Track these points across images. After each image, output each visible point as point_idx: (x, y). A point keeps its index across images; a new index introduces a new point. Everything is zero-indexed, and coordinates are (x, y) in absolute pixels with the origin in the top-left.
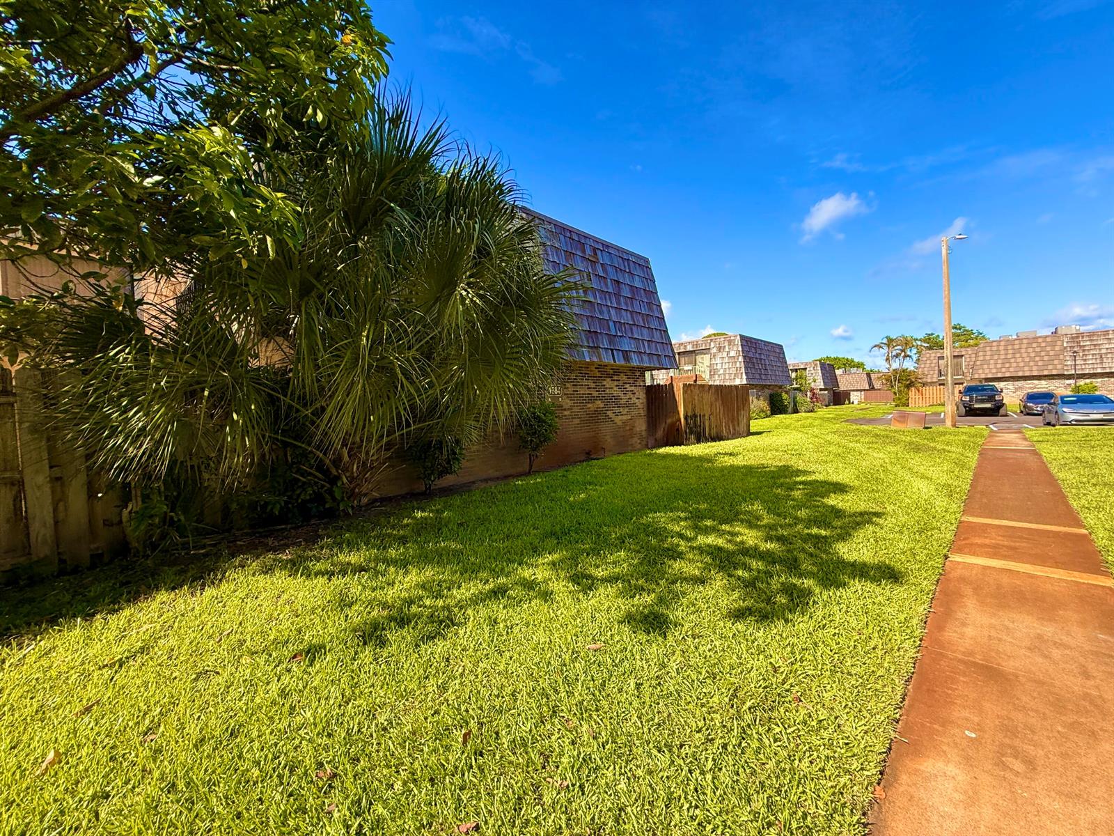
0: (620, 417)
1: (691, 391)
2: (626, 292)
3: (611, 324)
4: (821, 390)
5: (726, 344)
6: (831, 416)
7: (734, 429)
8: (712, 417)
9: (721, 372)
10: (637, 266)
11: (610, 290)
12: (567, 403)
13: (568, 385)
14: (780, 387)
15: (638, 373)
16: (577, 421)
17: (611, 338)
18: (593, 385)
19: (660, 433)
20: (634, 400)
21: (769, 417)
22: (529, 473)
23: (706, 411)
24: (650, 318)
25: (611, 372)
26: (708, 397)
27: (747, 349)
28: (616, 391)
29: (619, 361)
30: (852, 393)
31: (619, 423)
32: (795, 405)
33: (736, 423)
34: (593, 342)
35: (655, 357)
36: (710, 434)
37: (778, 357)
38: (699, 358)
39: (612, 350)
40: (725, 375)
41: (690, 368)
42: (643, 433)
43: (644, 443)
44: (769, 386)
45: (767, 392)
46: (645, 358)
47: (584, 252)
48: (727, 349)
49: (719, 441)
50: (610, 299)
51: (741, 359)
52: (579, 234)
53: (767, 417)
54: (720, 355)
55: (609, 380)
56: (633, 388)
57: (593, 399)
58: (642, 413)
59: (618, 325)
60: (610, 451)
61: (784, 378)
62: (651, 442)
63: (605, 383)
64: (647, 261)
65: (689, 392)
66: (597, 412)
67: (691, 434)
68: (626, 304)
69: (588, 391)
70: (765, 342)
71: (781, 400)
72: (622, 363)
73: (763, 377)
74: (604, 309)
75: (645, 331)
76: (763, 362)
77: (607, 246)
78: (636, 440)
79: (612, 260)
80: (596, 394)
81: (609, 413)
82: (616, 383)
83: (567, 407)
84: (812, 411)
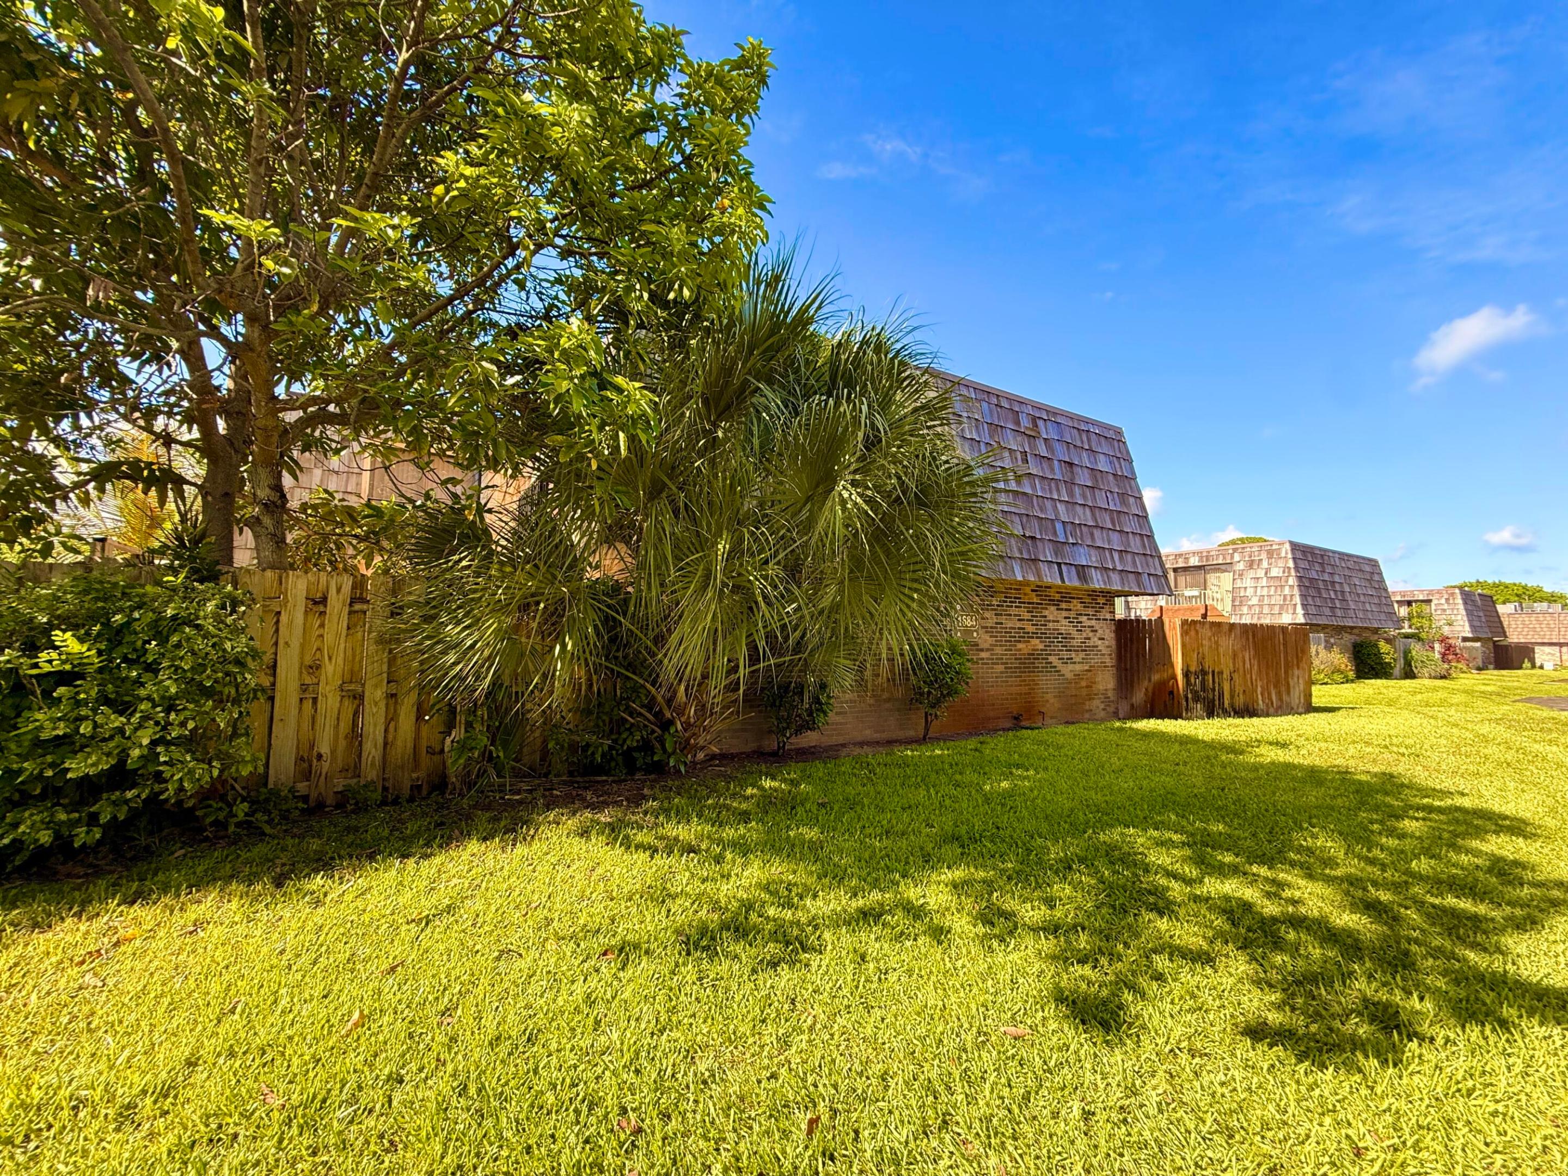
0: (1071, 667)
1: (1197, 632)
2: (1084, 478)
3: (1059, 526)
4: (1465, 639)
5: (1264, 556)
6: (1489, 689)
7: (1281, 700)
8: (1235, 676)
9: (1254, 601)
10: (1103, 439)
11: (1058, 476)
12: (985, 640)
13: (987, 614)
14: (1376, 631)
15: (1101, 600)
16: (1001, 668)
17: (1058, 545)
18: (1027, 616)
19: (1139, 696)
20: (1095, 641)
21: (1352, 681)
22: (924, 738)
23: (1226, 666)
24: (1122, 517)
25: (1057, 597)
26: (1228, 644)
27: (1303, 564)
28: (1064, 626)
29: (1070, 580)
30: (1537, 649)
31: (1069, 676)
32: (1408, 663)
33: (1283, 689)
34: (1029, 551)
35: (1131, 576)
36: (1232, 705)
37: (1370, 581)
38: (1212, 578)
39: (1059, 564)
40: (1261, 606)
41: (1195, 593)
42: (1110, 694)
43: (1111, 709)
44: (1352, 628)
45: (1348, 639)
46: (1115, 577)
47: (1018, 423)
48: (1265, 564)
49: (1251, 716)
50: (1058, 490)
51: (1292, 581)
52: (1011, 399)
53: (1347, 682)
54: (1252, 574)
55: (1053, 608)
56: (1093, 623)
57: (1026, 637)
58: (1109, 661)
59: (1069, 527)
60: (1052, 718)
61: (1383, 617)
62: (1124, 708)
63: (1046, 613)
64: (1119, 432)
65: (1193, 633)
66: (1033, 656)
67: (1197, 699)
68: (1084, 497)
69: (1019, 625)
70: (1340, 553)
71: (1378, 655)
72: (1076, 583)
73: (1339, 613)
74: (1048, 504)
75: (1115, 537)
76: (1338, 587)
77: (1054, 412)
78: (1097, 704)
79: (1061, 433)
80: (1031, 629)
81: (1051, 659)
82: (1065, 614)
83: (986, 646)
84: (1443, 677)
